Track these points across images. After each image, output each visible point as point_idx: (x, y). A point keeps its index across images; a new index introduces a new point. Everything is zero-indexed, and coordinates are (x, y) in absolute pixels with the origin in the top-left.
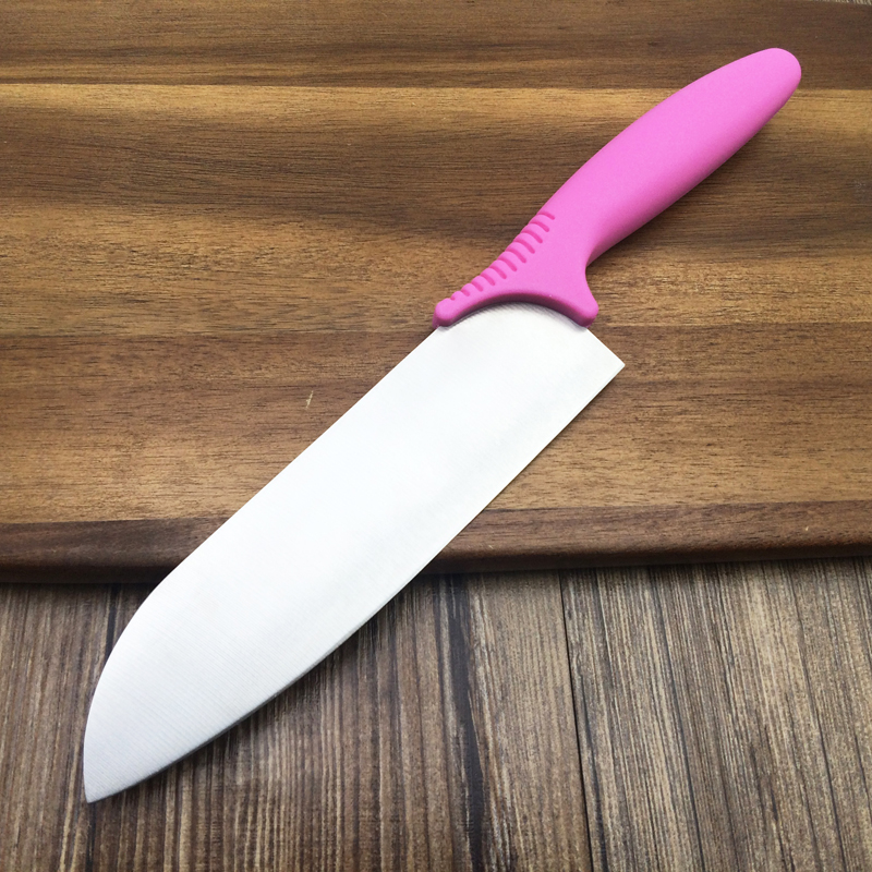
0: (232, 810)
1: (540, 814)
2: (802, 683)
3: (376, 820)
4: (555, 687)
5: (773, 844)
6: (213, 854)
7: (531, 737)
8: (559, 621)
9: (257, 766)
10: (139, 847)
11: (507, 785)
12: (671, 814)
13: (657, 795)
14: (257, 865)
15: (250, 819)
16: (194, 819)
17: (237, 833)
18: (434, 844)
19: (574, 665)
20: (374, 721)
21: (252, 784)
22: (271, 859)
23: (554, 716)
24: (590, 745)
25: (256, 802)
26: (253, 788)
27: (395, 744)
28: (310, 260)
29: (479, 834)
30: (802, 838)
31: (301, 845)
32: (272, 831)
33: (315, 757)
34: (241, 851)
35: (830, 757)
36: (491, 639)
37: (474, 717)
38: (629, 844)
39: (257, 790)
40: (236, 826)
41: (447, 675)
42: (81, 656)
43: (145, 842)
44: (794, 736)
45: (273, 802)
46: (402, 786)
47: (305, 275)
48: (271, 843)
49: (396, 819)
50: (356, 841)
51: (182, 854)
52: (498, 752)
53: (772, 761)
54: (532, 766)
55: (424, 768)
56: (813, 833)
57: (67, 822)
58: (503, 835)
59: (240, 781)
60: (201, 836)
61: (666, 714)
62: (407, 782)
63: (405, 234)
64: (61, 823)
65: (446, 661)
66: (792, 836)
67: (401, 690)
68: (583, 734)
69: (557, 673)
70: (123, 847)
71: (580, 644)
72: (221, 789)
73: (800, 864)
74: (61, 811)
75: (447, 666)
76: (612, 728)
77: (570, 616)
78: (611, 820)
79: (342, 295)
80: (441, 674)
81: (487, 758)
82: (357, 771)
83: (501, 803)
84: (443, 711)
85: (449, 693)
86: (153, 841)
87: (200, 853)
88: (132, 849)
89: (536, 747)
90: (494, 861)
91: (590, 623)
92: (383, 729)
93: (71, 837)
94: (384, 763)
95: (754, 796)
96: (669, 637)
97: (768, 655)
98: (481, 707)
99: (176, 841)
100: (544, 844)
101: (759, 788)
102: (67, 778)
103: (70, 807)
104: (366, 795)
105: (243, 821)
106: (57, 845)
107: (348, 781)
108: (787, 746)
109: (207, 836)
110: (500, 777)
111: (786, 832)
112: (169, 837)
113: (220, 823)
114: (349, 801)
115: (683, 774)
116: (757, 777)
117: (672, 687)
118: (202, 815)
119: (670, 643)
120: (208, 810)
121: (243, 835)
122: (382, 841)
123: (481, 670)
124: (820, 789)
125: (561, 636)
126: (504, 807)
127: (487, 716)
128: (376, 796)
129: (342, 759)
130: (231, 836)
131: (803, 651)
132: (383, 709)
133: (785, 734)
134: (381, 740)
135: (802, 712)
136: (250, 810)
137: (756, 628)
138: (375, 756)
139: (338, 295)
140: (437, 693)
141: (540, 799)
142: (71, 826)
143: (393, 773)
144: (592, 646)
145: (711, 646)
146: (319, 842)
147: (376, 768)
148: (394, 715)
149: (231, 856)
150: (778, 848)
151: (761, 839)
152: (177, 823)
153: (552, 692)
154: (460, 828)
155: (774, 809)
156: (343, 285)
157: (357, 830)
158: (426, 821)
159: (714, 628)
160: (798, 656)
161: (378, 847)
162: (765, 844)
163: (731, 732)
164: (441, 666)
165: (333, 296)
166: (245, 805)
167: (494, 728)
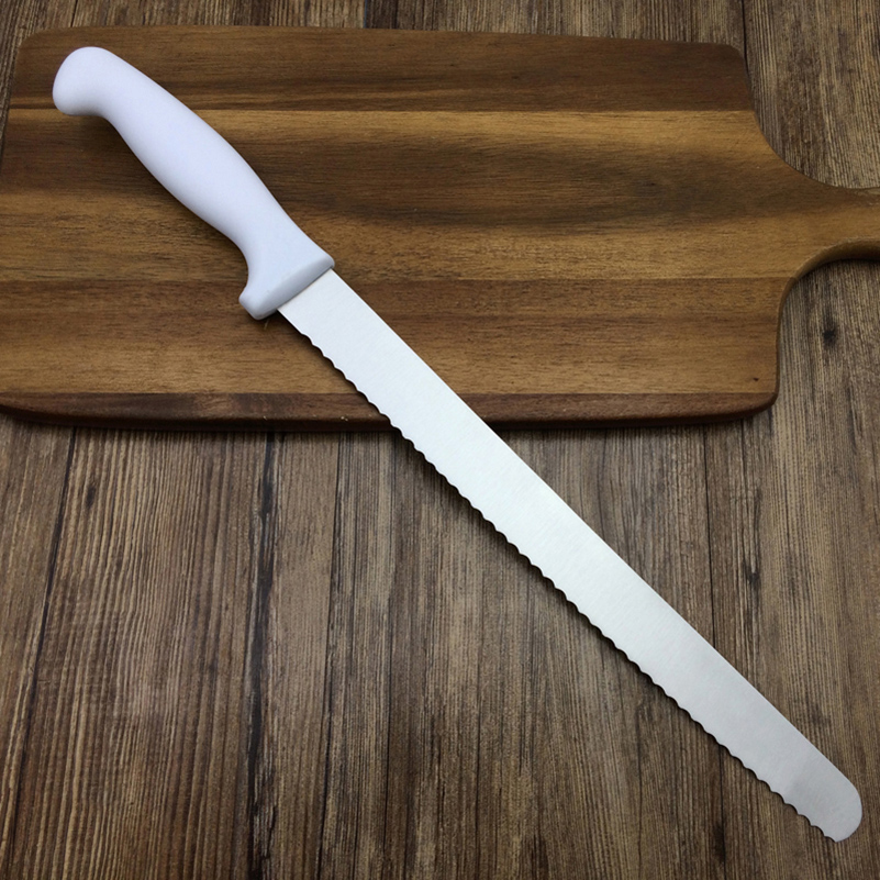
0: (109, 731)
1: (293, 747)
2: (474, 680)
3: (194, 743)
4: (315, 671)
5: (434, 779)
6: (96, 755)
7: (296, 699)
8: (325, 629)
9: (127, 706)
10: (53, 748)
11: (276, 728)
12: (373, 755)
13: (367, 743)
14: (121, 763)
15: (119, 736)
16: (86, 734)
17: (111, 744)
18: (227, 759)
19: (329, 660)
20: (201, 684)
21: (123, 716)
22: (130, 760)
23: (312, 688)
24: (330, 710)
25: (124, 727)
26: (122, 719)
27: (211, 699)
29: (254, 755)
30: (453, 776)
31: (148, 754)
32: (131, 745)
33: (162, 703)
34: (113, 754)
35: (482, 728)
36: (280, 638)
37: (262, 686)
38: (343, 771)
39: (125, 720)
40: (111, 740)
41: (249, 658)
42: (27, 630)
43: (57, 744)
44: (462, 714)
45: (134, 727)
46: (212, 724)
48: (130, 751)
49: (207, 744)
50: (181, 754)
51: (78, 754)
52: (274, 708)
53: (444, 727)
54: (293, 718)
55: (227, 715)
56: (460, 774)
57: (13, 729)
58: (269, 758)
59: (115, 714)
60: (90, 744)
61: (382, 694)
62: (215, 722)
64: (9, 730)
65: (249, 649)
66: (447, 774)
67: (220, 665)
68: (327, 703)
69: (318, 661)
70: (45, 747)
71: (335, 647)
72: (104, 717)
73: (449, 792)
74: (9, 723)
75: (249, 653)
76: (345, 700)
77: (332, 628)
78: (335, 755)
80: (245, 657)
81: (266, 711)
82: (186, 713)
83: (271, 740)
84: (243, 681)
85: (248, 670)
86: (61, 745)
87: (88, 754)
88: (49, 748)
89: (297, 707)
90: (261, 772)
91: (344, 632)
92: (205, 689)
93: (15, 738)
94: (203, 710)
95: (428, 748)
96: (394, 645)
97: (456, 661)
98: (268, 679)
99: (75, 746)
100: (293, 764)
101: (432, 743)
102: (14, 704)
103: (15, 721)
104: (189, 728)
105: (115, 737)
106: (6, 743)
107: (180, 719)
108: (455, 719)
109: (93, 744)
110: (273, 722)
111: (444, 771)
112: (71, 742)
113: (101, 737)
114: (179, 731)
115: (385, 732)
116: (432, 736)
117: (390, 678)
118: (91, 732)
119: (394, 649)
120: (95, 730)
121: (114, 746)
122: (197, 757)
123: (270, 656)
124: (471, 748)
125: (325, 638)
126: (272, 741)
127: (270, 686)
128: (196, 729)
129: (178, 705)
130: (107, 745)
131: (480, 660)
132: (207, 677)
133: (456, 712)
134: (203, 696)
135: (471, 699)
136: (120, 731)
137: (452, 642)
138: (198, 705)
140: (241, 669)
141: (295, 738)
142: (15, 732)
143: (208, 715)
144: (343, 649)
145: (420, 653)
146: (159, 754)
147: (198, 712)
148: (212, 681)
149: (106, 756)
150: (436, 781)
151: (426, 775)
152: (76, 735)
153: (313, 673)
154: (244, 751)
155: (439, 757)
157: (182, 748)
158: (224, 746)
159: (425, 641)
160: (476, 663)
161: (193, 758)
162: (429, 777)
163: (422, 708)
164: (246, 652)
166: (117, 728)
167: (273, 694)
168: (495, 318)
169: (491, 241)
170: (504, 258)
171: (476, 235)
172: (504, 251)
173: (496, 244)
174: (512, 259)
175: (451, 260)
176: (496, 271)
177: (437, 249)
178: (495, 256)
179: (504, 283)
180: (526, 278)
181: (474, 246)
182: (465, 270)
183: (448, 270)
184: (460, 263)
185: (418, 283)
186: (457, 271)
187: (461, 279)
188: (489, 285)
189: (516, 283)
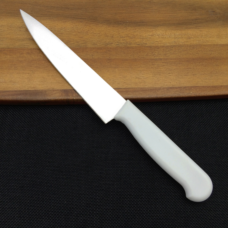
28: (74, 30)
47: (73, 34)
63: (97, 24)
79: (82, 38)
139: (81, 38)
156: (82, 36)
165: (80, 39)
168: (161, 59)
169: (157, 32)
170: (162, 38)
171: (151, 30)
172: (162, 35)
173: (159, 33)
174: (165, 38)
175: (143, 39)
176: (160, 42)
177: (137, 35)
178: (159, 37)
179: (163, 47)
180: (172, 45)
181: (151, 34)
182: (148, 42)
183: (142, 42)
184: (146, 40)
185: (131, 47)
186: (145, 42)
187: (146, 45)
188: (158, 47)
189: (168, 47)
